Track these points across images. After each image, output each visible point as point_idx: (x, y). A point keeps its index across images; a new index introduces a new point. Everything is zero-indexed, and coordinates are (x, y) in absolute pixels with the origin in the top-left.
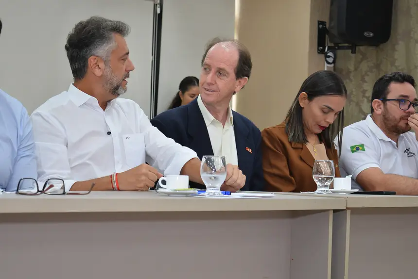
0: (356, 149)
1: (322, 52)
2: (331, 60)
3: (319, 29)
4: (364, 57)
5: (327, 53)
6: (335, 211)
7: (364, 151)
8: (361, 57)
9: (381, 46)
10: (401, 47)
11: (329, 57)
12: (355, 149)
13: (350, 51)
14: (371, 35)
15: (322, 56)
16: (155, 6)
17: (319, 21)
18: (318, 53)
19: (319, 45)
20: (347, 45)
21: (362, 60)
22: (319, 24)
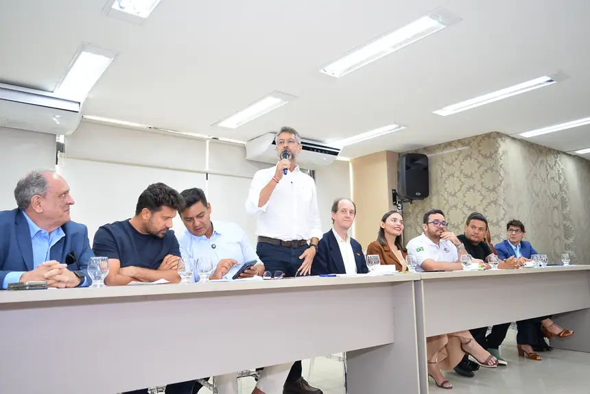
0: (419, 250)
1: (395, 204)
2: (400, 208)
3: (393, 194)
5: (398, 205)
6: (415, 281)
7: (424, 250)
8: (415, 205)
9: (425, 199)
13: (409, 203)
14: (420, 194)
17: (392, 190)
19: (394, 201)
20: (407, 200)
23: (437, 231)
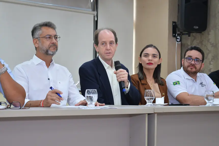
1: (174, 36)
2: (178, 40)
3: (173, 25)
4: (195, 38)
5: (177, 37)
7: (180, 84)
8: (193, 38)
9: (203, 32)
10: (212, 32)
11: (178, 39)
12: (175, 84)
13: (187, 35)
14: (197, 27)
15: (175, 38)
16: (94, 17)
17: (173, 22)
18: (173, 37)
19: (173, 33)
20: (187, 33)
21: (194, 40)
22: (173, 23)
23: (188, 66)
